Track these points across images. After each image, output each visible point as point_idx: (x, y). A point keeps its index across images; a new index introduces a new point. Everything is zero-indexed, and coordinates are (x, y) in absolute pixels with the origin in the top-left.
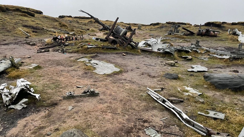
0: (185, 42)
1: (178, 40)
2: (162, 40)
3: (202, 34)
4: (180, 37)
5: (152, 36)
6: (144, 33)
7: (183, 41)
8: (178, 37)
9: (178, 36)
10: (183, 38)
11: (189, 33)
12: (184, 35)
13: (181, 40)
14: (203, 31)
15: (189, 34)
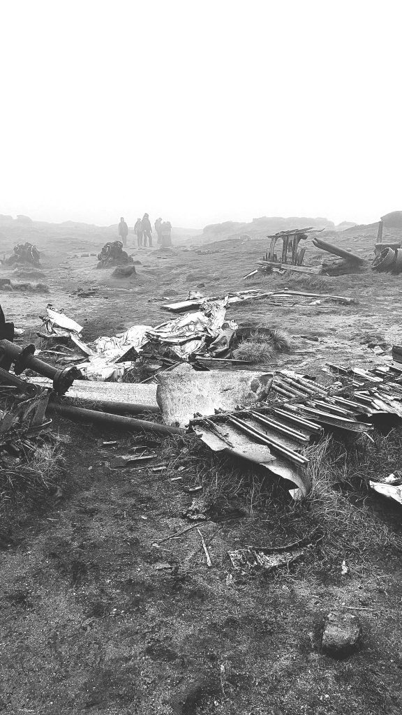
0: (336, 307)
1: (303, 300)
2: (237, 304)
3: (394, 262)
4: (310, 286)
5: (198, 279)
6: (171, 268)
7: (326, 302)
8: (299, 282)
9: (302, 277)
10: (323, 287)
11: (339, 260)
12: (323, 272)
13: (315, 298)
14: (396, 251)
15: (340, 265)
